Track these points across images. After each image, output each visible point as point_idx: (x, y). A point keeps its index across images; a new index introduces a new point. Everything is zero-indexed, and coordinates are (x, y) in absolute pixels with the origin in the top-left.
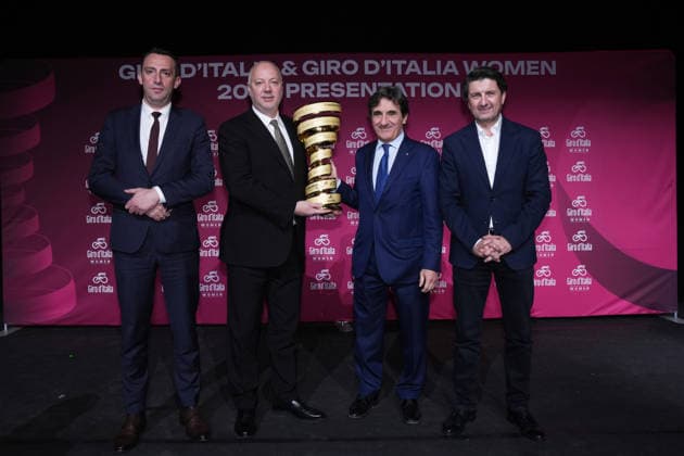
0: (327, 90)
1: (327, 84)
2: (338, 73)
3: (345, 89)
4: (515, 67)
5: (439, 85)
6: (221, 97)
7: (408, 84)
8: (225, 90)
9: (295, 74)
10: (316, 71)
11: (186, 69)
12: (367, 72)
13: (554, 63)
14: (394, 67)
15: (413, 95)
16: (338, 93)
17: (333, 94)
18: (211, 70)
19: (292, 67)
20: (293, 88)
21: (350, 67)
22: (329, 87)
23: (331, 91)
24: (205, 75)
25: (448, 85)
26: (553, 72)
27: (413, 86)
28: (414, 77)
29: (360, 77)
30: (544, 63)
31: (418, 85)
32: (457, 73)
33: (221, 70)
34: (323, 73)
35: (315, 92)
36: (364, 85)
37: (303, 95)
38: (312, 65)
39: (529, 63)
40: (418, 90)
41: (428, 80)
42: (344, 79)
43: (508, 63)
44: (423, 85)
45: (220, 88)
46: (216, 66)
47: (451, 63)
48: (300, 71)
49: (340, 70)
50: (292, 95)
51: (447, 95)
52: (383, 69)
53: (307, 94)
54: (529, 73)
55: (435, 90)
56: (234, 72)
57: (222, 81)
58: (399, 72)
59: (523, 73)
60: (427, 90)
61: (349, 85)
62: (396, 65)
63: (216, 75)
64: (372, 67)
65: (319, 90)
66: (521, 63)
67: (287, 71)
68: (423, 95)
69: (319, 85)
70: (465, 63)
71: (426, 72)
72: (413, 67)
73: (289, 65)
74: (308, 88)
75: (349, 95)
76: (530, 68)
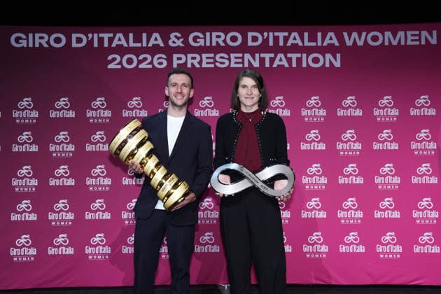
0: (212, 60)
1: (212, 55)
2: (222, 44)
3: (229, 59)
4: (395, 38)
5: (320, 56)
6: (111, 66)
7: (289, 55)
8: (114, 59)
9: (182, 45)
10: (201, 42)
11: (77, 38)
12: (250, 43)
13: (435, 33)
14: (276, 39)
15: (294, 65)
16: (223, 63)
17: (218, 64)
18: (101, 40)
19: (178, 38)
20: (179, 59)
21: (234, 39)
22: (214, 58)
23: (215, 61)
24: (96, 45)
25: (328, 56)
26: (434, 41)
27: (294, 56)
28: (295, 49)
29: (244, 48)
30: (424, 33)
31: (299, 55)
32: (337, 44)
33: (111, 40)
34: (208, 44)
35: (200, 63)
36: (247, 56)
37: (189, 66)
38: (198, 37)
39: (409, 33)
40: (299, 60)
41: (309, 51)
42: (228, 50)
43: (388, 34)
44: (304, 56)
45: (110, 58)
46: (106, 36)
47: (331, 34)
48: (186, 42)
49: (224, 41)
50: (178, 65)
51: (327, 65)
52: (266, 41)
53: (192, 64)
54: (409, 43)
55: (316, 60)
56: (124, 42)
57: (111, 50)
58: (281, 44)
59: (403, 43)
60: (307, 61)
61: (233, 56)
62: (278, 37)
63: (106, 45)
64: (255, 39)
65: (205, 61)
66: (401, 34)
67: (174, 42)
68: (304, 65)
69: (204, 56)
70: (345, 34)
71: (307, 44)
72: (294, 39)
73: (176, 37)
74: (193, 58)
75: (233, 65)
76: (410, 38)
